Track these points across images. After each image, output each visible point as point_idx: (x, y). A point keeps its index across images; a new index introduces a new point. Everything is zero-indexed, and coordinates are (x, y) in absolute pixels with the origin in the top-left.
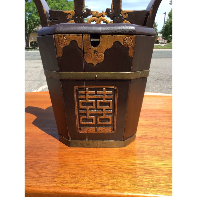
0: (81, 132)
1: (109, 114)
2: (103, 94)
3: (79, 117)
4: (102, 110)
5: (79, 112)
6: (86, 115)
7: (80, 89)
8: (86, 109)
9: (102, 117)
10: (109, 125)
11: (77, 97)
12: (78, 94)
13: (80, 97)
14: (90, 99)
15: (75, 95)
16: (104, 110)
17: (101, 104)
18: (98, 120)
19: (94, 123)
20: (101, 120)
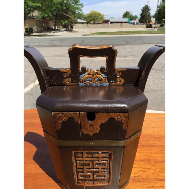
0: (79, 185)
1: (105, 172)
2: (99, 157)
3: (77, 174)
4: (98, 168)
5: (77, 170)
6: (83, 172)
7: (77, 153)
8: (83, 168)
9: (98, 174)
10: (105, 180)
11: (75, 159)
12: (76, 157)
13: (77, 159)
14: (87, 161)
15: (73, 158)
16: (100, 169)
17: (97, 164)
18: (95, 176)
19: (91, 178)
20: (97, 176)
